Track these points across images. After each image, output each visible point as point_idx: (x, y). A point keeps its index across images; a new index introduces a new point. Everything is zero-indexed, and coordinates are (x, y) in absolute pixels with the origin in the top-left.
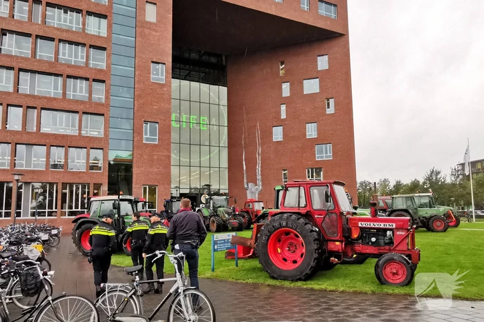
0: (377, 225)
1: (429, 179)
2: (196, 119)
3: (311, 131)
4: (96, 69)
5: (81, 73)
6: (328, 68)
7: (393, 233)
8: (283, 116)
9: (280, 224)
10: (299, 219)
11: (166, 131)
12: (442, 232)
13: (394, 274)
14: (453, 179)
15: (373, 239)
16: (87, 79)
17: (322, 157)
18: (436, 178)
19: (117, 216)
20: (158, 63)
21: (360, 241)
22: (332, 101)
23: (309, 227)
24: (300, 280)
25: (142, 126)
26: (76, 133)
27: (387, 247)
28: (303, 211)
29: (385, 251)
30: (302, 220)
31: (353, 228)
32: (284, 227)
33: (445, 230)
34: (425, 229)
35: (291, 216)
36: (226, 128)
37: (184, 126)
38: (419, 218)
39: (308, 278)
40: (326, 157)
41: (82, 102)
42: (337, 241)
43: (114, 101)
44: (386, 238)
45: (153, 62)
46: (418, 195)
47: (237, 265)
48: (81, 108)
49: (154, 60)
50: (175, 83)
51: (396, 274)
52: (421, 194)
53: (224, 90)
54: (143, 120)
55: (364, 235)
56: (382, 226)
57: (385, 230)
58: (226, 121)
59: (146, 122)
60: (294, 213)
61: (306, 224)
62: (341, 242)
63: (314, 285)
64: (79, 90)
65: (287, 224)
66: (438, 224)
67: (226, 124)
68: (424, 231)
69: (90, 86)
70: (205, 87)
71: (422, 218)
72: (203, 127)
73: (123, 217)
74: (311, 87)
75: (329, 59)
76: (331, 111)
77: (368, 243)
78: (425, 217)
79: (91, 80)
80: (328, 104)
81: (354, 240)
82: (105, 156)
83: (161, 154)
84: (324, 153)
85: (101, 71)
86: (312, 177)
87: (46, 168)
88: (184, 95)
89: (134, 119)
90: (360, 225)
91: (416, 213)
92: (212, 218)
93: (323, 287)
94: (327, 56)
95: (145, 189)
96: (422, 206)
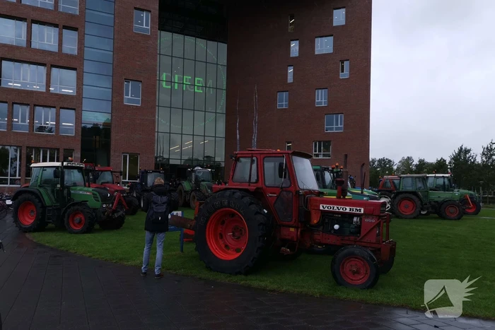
0: (341, 209)
1: (456, 158)
2: (190, 80)
3: (321, 98)
4: (66, 14)
5: (49, 18)
6: (344, 23)
7: (361, 219)
8: (290, 79)
9: (221, 203)
10: (243, 197)
11: (150, 92)
12: (455, 220)
13: (354, 273)
14: (484, 159)
15: (336, 227)
16: (56, 26)
17: (332, 129)
18: (465, 158)
19: (59, 186)
20: (143, 10)
21: (321, 228)
22: (346, 64)
23: (253, 207)
24: (239, 273)
25: (122, 84)
26: (44, 90)
27: (352, 238)
28: (252, 188)
29: (348, 243)
30: (247, 199)
31: (313, 212)
32: (225, 207)
33: (459, 218)
34: (436, 215)
35: (234, 193)
36: (225, 91)
37: (176, 88)
38: (430, 203)
39: (249, 271)
40: (337, 129)
41: (50, 53)
42: (292, 227)
43: (88, 53)
44: (352, 226)
45: (136, 8)
46: (434, 175)
47: (182, 251)
48: (48, 60)
49: (138, 6)
50: (166, 37)
51: (358, 272)
52: (437, 175)
53: (223, 47)
54: (124, 78)
55: (327, 221)
56: (348, 210)
57: (351, 215)
58: (225, 83)
59: (127, 80)
60: (240, 190)
61: (251, 204)
62: (297, 228)
63: (256, 282)
64: (46, 38)
65: (229, 203)
66: (452, 210)
67: (225, 87)
68: (435, 218)
69: (61, 35)
70: (201, 43)
71: (433, 203)
72: (198, 89)
73: (68, 188)
74: (324, 46)
75: (346, 13)
76: (345, 75)
77: (330, 231)
78: (437, 202)
79: (61, 26)
80: (343, 67)
81: (313, 226)
82: (78, 118)
83: (143, 118)
84: (336, 125)
85: (72, 16)
86: (320, 151)
87: (7, 129)
88: (178, 52)
89: (113, 76)
90: (321, 208)
91: (427, 196)
92: (193, 193)
93: (263, 284)
94: (344, 10)
95: (125, 158)
96: (437, 188)
